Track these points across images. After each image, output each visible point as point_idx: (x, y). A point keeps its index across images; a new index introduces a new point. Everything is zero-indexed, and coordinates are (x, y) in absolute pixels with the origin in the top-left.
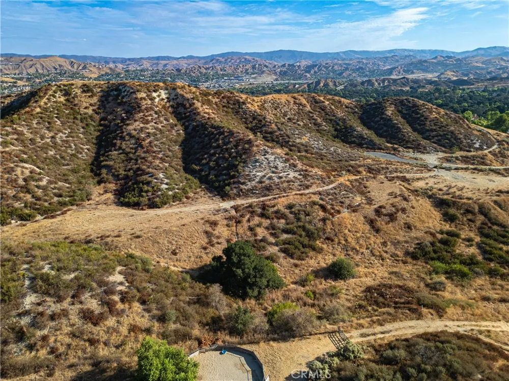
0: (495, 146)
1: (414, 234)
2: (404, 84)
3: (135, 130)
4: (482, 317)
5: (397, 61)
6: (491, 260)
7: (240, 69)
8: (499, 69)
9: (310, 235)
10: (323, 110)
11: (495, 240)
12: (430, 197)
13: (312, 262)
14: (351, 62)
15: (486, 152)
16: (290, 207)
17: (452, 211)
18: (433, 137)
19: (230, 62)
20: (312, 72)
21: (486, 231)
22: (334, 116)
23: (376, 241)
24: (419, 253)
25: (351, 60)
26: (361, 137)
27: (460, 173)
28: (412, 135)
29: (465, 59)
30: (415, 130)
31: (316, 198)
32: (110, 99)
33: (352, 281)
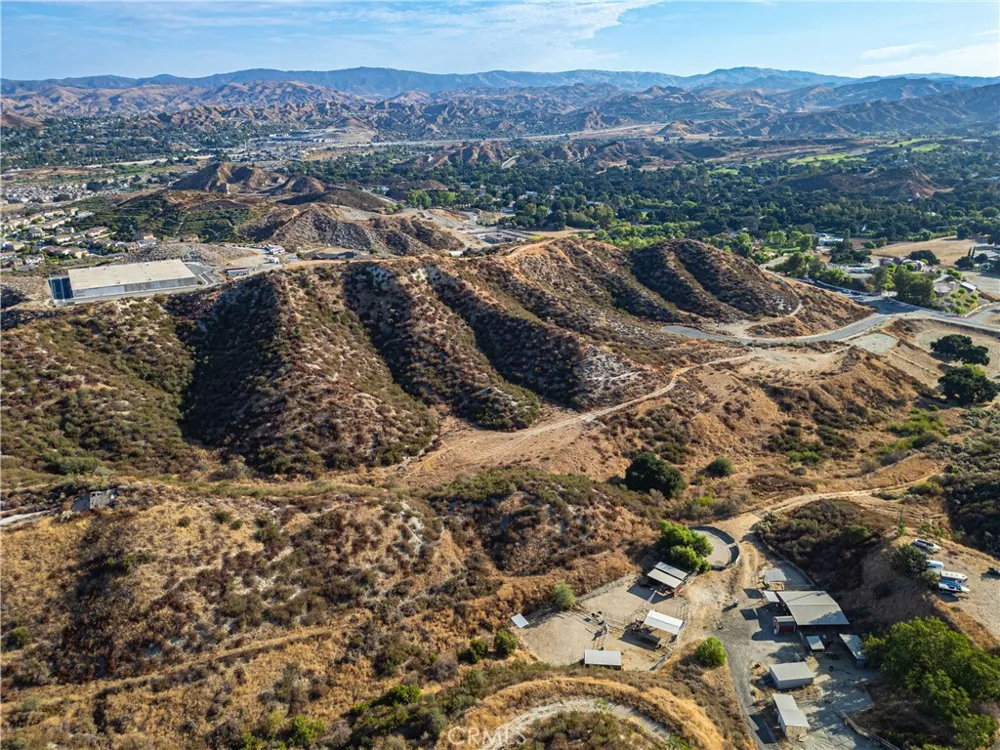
0: (800, 306)
1: (764, 428)
2: (615, 155)
3: (425, 332)
4: (840, 489)
5: (585, 95)
6: (831, 445)
7: (294, 114)
8: (755, 116)
9: (678, 439)
10: (588, 265)
11: (830, 425)
12: (763, 386)
13: (693, 465)
14: (504, 97)
15: (792, 315)
16: (650, 413)
17: (787, 400)
18: (731, 298)
19: (261, 92)
20: (440, 120)
21: (820, 417)
22: (604, 273)
23: (734, 438)
24: (774, 446)
25: (502, 92)
26: (650, 304)
27: (778, 352)
28: (708, 298)
29: (697, 91)
30: (707, 288)
31: (668, 401)
32: (359, 286)
33: (733, 476)
